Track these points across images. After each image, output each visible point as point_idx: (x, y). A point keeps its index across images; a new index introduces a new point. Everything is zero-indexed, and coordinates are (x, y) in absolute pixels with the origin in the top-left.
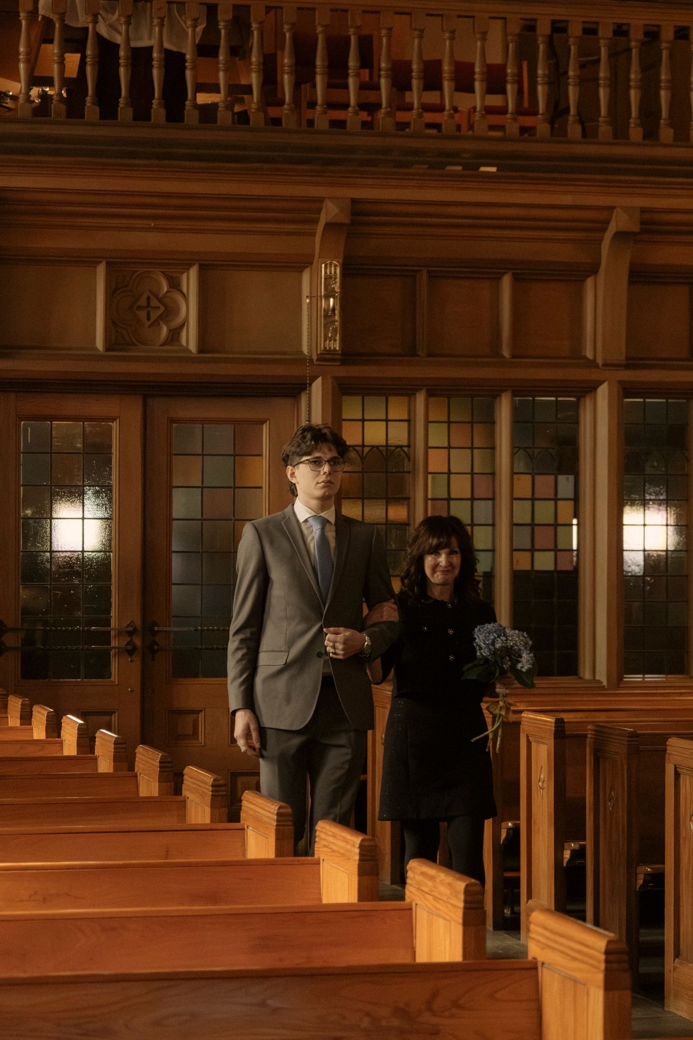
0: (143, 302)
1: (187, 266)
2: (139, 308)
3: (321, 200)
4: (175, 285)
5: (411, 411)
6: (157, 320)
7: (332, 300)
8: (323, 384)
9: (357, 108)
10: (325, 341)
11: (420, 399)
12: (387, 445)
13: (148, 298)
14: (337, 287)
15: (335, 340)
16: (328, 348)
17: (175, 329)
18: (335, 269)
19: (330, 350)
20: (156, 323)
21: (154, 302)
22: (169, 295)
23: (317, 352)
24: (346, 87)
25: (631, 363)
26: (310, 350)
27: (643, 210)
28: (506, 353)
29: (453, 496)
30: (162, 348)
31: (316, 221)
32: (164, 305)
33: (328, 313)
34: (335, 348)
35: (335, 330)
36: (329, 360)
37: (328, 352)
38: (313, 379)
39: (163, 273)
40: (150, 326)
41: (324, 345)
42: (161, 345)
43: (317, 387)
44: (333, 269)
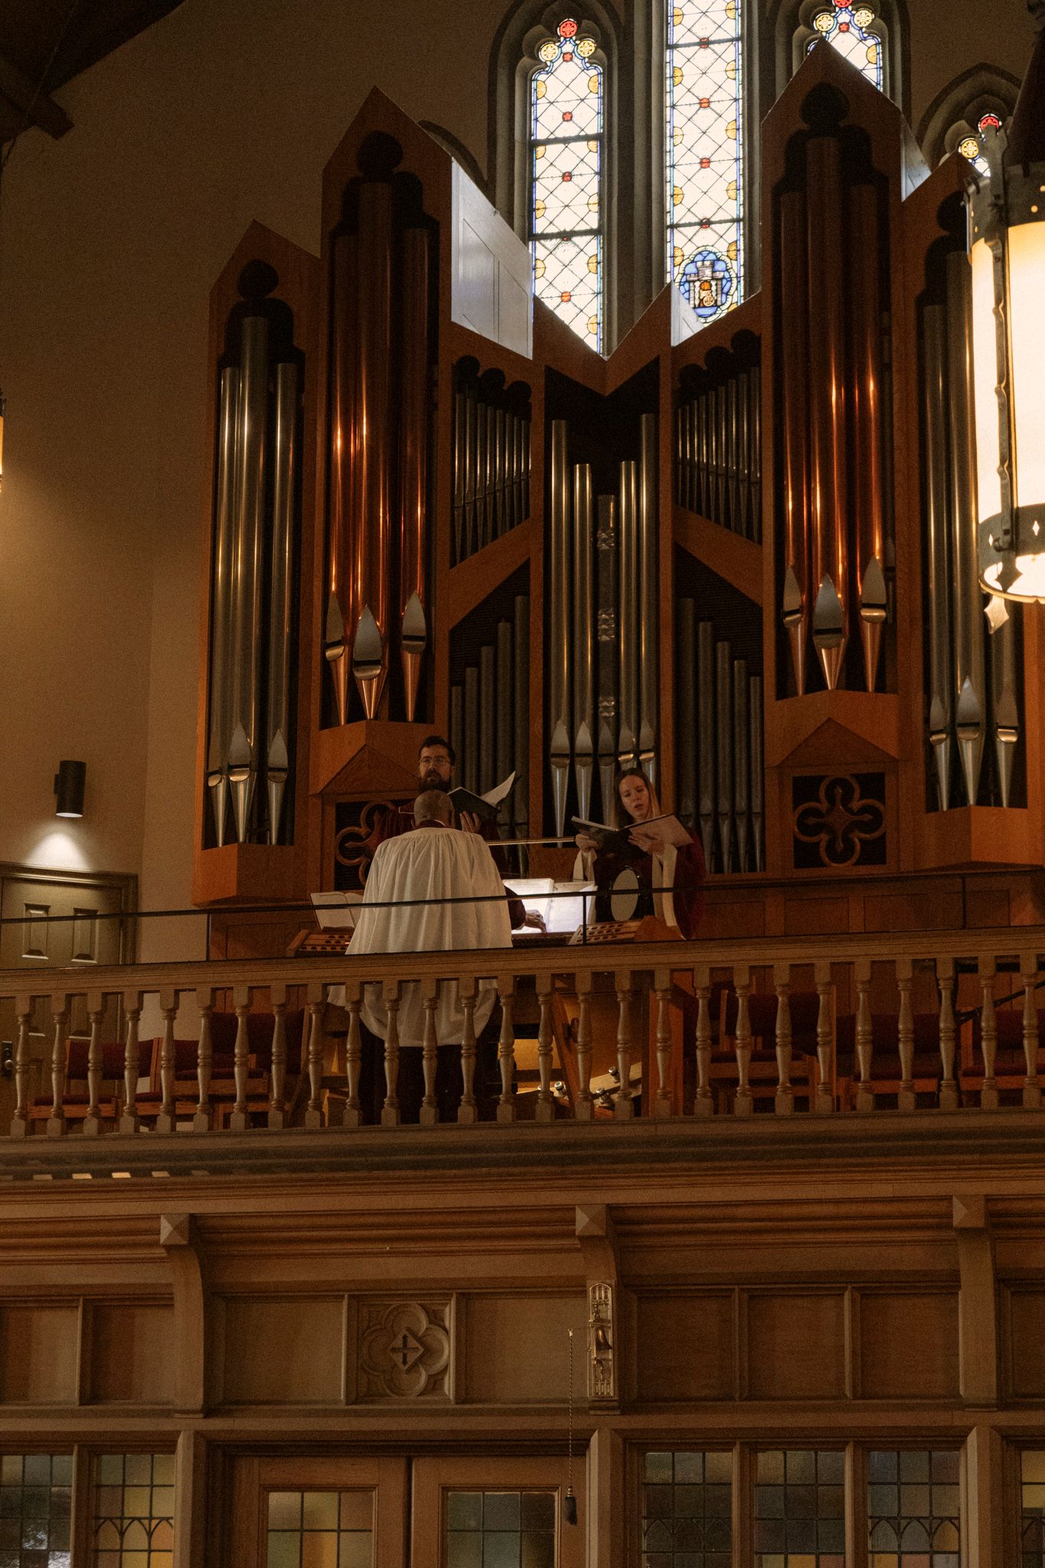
0: (398, 1343)
1: (447, 1296)
2: (394, 1350)
4: (436, 1319)
6: (415, 1365)
8: (600, 1439)
12: (704, 1517)
13: (405, 1337)
14: (608, 1316)
15: (609, 1384)
16: (599, 1394)
17: (437, 1374)
18: (606, 1292)
19: (601, 1395)
20: (413, 1368)
21: (412, 1343)
22: (429, 1332)
25: (1003, 1403)
27: (988, 1199)
28: (848, 1394)
30: (422, 1398)
32: (422, 1344)
34: (608, 1393)
35: (607, 1371)
36: (600, 1409)
37: (602, 1399)
38: (591, 1434)
39: (422, 1306)
40: (408, 1371)
41: (602, 1390)
42: (421, 1394)
43: (594, 1443)
44: (603, 1292)
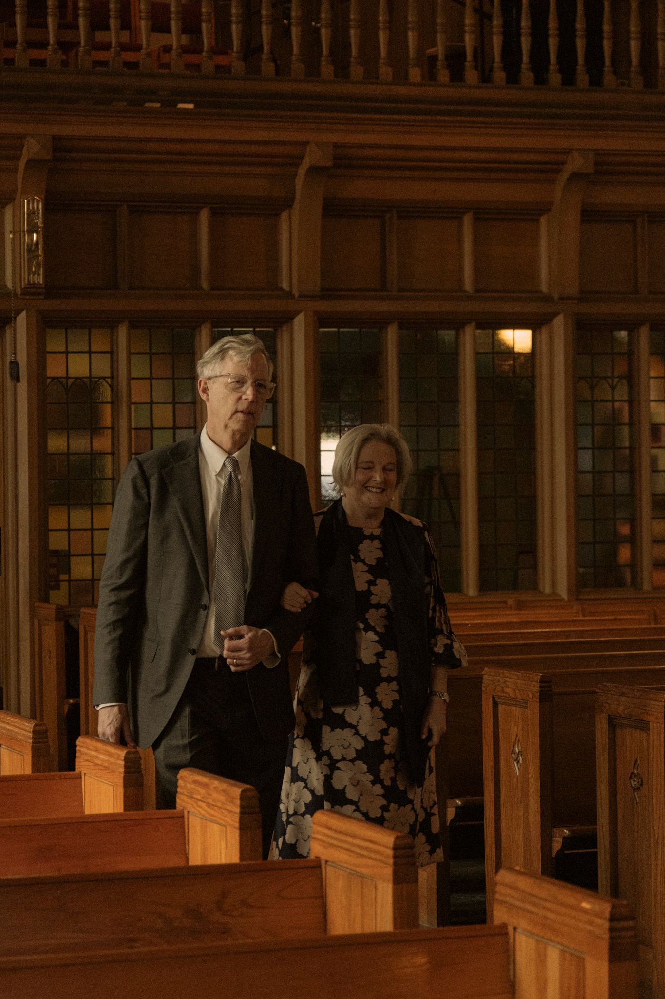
3: (22, 137)
5: (113, 342)
7: (35, 235)
8: (28, 316)
9: (56, 46)
10: (29, 275)
11: (122, 332)
12: (90, 377)
14: (40, 222)
15: (39, 274)
16: (32, 282)
18: (38, 205)
19: (34, 284)
23: (21, 285)
24: (46, 26)
25: (326, 294)
26: (14, 283)
27: (336, 146)
28: (205, 285)
29: (155, 426)
31: (17, 158)
33: (32, 247)
34: (38, 282)
35: (38, 265)
36: (33, 294)
37: (32, 285)
38: (18, 313)
41: (28, 279)
43: (22, 319)
44: (35, 204)
